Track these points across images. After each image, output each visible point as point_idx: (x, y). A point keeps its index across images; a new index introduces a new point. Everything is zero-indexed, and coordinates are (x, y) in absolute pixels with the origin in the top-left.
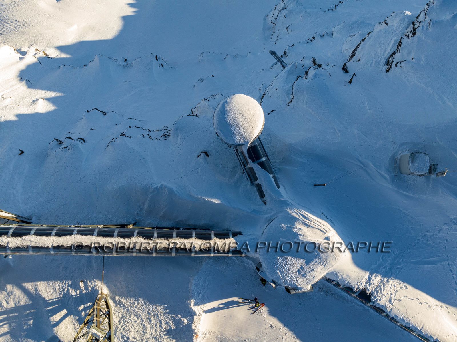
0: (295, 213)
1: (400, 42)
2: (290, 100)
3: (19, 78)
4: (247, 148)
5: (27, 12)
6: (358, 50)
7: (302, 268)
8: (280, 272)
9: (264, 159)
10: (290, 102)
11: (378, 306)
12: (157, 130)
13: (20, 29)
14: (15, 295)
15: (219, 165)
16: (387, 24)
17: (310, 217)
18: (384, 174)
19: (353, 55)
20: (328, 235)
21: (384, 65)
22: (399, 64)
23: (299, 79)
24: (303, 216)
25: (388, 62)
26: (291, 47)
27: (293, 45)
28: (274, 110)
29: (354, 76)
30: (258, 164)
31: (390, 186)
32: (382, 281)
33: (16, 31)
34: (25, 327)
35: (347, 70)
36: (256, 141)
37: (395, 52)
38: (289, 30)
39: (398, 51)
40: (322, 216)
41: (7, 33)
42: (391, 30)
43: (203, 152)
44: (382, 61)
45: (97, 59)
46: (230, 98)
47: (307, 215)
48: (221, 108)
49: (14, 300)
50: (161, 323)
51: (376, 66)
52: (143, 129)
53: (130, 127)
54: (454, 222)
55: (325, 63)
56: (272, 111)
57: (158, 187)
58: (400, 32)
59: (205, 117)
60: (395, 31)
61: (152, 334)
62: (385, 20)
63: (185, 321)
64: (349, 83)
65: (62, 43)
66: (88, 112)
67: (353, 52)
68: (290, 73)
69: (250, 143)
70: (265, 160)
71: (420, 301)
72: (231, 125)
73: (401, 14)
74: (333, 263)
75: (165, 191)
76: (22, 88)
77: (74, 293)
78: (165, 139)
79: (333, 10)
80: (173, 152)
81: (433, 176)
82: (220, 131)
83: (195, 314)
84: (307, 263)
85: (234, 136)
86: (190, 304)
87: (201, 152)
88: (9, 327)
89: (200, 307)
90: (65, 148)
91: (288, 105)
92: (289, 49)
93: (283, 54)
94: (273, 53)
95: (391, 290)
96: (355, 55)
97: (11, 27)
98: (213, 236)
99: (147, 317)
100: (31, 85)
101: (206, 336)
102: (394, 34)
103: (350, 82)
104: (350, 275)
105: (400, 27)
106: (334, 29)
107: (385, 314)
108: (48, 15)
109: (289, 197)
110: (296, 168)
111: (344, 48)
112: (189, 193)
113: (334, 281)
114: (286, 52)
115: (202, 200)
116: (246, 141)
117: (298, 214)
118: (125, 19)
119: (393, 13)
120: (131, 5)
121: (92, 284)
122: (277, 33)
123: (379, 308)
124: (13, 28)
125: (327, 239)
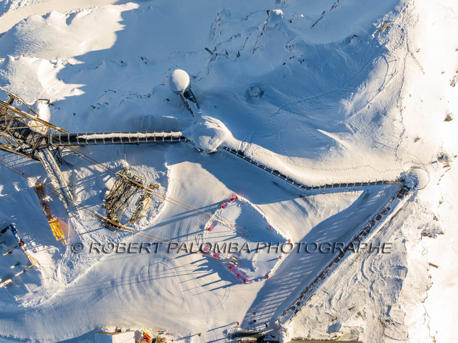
0: (205, 117)
3: (58, 79)
4: (183, 93)
5: (49, 35)
6: (245, 44)
7: (210, 140)
8: (201, 143)
9: (191, 97)
12: (145, 95)
13: (47, 47)
14: (85, 172)
15: (174, 104)
16: (258, 29)
17: (211, 119)
18: (244, 99)
20: (219, 125)
24: (208, 118)
26: (219, 44)
30: (189, 99)
32: (248, 145)
33: (45, 49)
34: (92, 185)
36: (187, 89)
39: (256, 43)
40: (218, 118)
41: (38, 51)
45: (104, 63)
46: (173, 71)
48: (170, 76)
49: (85, 174)
50: (153, 176)
51: (250, 51)
52: (137, 95)
53: (130, 95)
54: (274, 115)
55: (230, 52)
63: (164, 174)
66: (106, 92)
69: (184, 90)
71: (266, 154)
72: (175, 83)
74: (223, 137)
76: (61, 84)
77: (112, 167)
78: (149, 98)
80: (153, 102)
82: (171, 86)
83: (168, 170)
84: (212, 138)
85: (177, 88)
86: (165, 165)
87: (166, 100)
88: (84, 186)
89: (170, 166)
90: (98, 108)
92: (217, 46)
93: (214, 49)
94: (207, 49)
95: (252, 149)
98: (171, 131)
100: (66, 82)
104: (232, 143)
107: (251, 161)
109: (203, 112)
110: (207, 101)
112: (160, 116)
113: (226, 147)
114: (216, 48)
116: (182, 90)
121: (120, 162)
122: (216, 35)
123: (248, 158)
124: (42, 47)
125: (219, 126)
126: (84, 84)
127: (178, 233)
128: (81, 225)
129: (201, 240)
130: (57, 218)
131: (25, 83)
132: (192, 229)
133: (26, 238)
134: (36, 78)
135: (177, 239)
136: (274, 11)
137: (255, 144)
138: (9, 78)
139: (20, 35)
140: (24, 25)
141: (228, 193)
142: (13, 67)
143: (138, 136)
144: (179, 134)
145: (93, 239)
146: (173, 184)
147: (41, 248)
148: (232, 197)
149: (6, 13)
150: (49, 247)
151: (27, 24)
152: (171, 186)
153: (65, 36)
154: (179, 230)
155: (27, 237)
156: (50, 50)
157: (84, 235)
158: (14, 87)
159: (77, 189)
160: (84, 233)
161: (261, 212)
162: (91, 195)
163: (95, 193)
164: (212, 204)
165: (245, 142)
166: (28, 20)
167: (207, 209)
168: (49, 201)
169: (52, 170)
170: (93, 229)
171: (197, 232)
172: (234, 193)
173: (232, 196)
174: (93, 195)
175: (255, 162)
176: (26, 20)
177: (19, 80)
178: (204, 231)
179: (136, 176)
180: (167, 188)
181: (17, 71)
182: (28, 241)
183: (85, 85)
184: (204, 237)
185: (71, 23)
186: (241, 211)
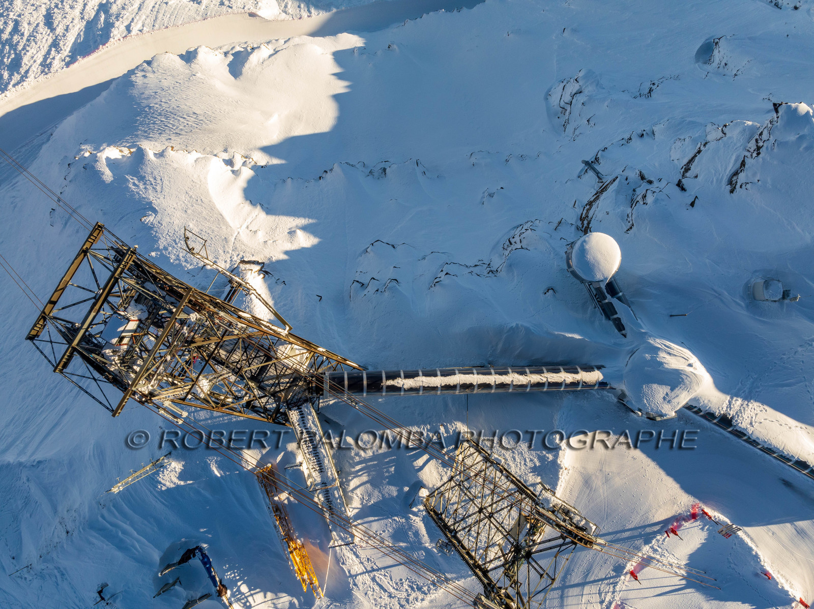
0: (658, 342)
1: (744, 161)
2: (627, 227)
3: (248, 202)
4: (606, 284)
5: (204, 98)
6: (694, 164)
7: (667, 394)
8: (646, 399)
9: (621, 294)
10: (629, 229)
11: (739, 430)
12: (476, 266)
13: (204, 125)
15: (569, 301)
16: (725, 134)
17: (672, 346)
18: (740, 302)
19: (687, 169)
20: (691, 362)
21: (726, 184)
22: (743, 186)
24: (665, 345)
25: (732, 182)
26: (603, 151)
27: (604, 149)
29: (697, 199)
30: (616, 298)
31: (744, 312)
32: (742, 405)
33: (200, 129)
34: (387, 474)
35: (684, 187)
37: (738, 172)
38: (590, 122)
39: (741, 171)
40: (682, 344)
41: (187, 132)
42: (731, 142)
43: (551, 289)
44: (724, 179)
45: (336, 167)
46: (588, 236)
47: (669, 345)
50: (525, 461)
51: (718, 186)
52: (460, 265)
53: (447, 263)
54: (808, 344)
55: (655, 178)
58: (741, 146)
59: (536, 249)
60: (735, 145)
61: (516, 472)
62: (722, 129)
63: (551, 457)
64: (691, 207)
65: (266, 143)
66: (373, 245)
67: (688, 164)
69: (609, 279)
71: (780, 423)
72: (590, 263)
73: (741, 125)
74: (696, 388)
75: (521, 330)
76: (258, 214)
78: (496, 276)
79: (647, 96)
80: (513, 290)
81: (787, 301)
84: (672, 390)
85: (594, 273)
87: (548, 289)
88: (368, 476)
90: (377, 291)
91: (627, 232)
92: (601, 154)
93: (593, 160)
95: (752, 413)
96: (689, 170)
97: (189, 123)
98: (579, 370)
99: (511, 456)
100: (269, 211)
101: (570, 472)
102: (734, 148)
103: (692, 204)
104: (711, 400)
105: (741, 140)
106: (655, 129)
107: (745, 438)
108: (234, 102)
109: (648, 329)
110: (650, 301)
112: (547, 330)
113: (696, 407)
114: (597, 156)
115: (562, 337)
116: (605, 277)
117: (660, 344)
118: (337, 98)
119: (731, 122)
120: (339, 76)
121: (452, 427)
122: (573, 125)
123: (740, 432)
124: (194, 125)
125: (690, 365)
126: (309, 217)
127: (564, 579)
128: (354, 557)
129: (610, 594)
130: (302, 539)
131: (189, 211)
132: (596, 572)
133: (229, 575)
134: (210, 201)
135: (559, 592)
136: (793, 105)
137: (758, 401)
138: (151, 196)
139: (143, 96)
140: (147, 75)
141: (684, 501)
142: (155, 173)
143: (513, 381)
144: (595, 376)
145: (378, 584)
146: (567, 478)
147: (259, 597)
148: (692, 511)
149: (104, 47)
150: (276, 595)
151: (154, 72)
152: (562, 485)
153: (237, 102)
154: (568, 572)
155: (231, 574)
156: (211, 131)
157: (359, 577)
158: (168, 220)
159: (353, 481)
160: (361, 574)
161: (750, 544)
162: (383, 495)
163: (393, 491)
164: (646, 523)
165: (737, 396)
166: (155, 64)
167: (636, 533)
168: (286, 502)
169: (310, 445)
170: (380, 566)
171: (606, 579)
172: (698, 501)
173: (693, 508)
174: (389, 495)
175: (754, 441)
176: (149, 63)
177: (175, 205)
178: (620, 576)
179: (575, 514)
180: (555, 489)
181: (166, 182)
182: (234, 582)
183: (311, 221)
184: (618, 588)
185: (241, 74)
186: (705, 539)
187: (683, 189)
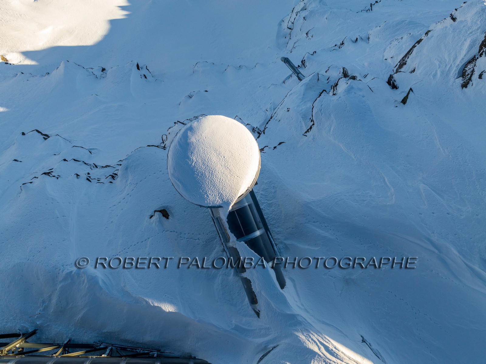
1: (485, 41)
2: (307, 128)
4: (228, 213)
6: (411, 57)
9: (258, 233)
10: (308, 130)
12: (107, 166)
15: (185, 234)
16: (454, 19)
17: (340, 353)
19: (402, 63)
21: (456, 77)
23: (322, 95)
24: (327, 348)
25: (465, 73)
26: (312, 55)
27: (314, 53)
28: (283, 142)
29: (411, 92)
30: (246, 243)
35: (395, 84)
36: (245, 200)
37: (476, 57)
38: (309, 35)
39: (480, 55)
42: (464, 27)
43: (158, 211)
44: (453, 71)
45: (62, 66)
46: (198, 121)
47: (335, 348)
48: (181, 139)
51: (444, 79)
52: (85, 163)
53: (65, 160)
55: (360, 74)
56: (280, 144)
57: (73, 273)
58: (478, 29)
62: (451, 15)
64: (402, 104)
65: (29, 48)
66: (23, 134)
67: (403, 59)
68: (309, 87)
69: (232, 204)
70: (261, 235)
72: (197, 170)
73: (478, 4)
75: (84, 281)
78: (111, 182)
79: (368, 11)
80: (115, 205)
82: (179, 180)
85: (203, 191)
87: (155, 211)
91: (305, 134)
92: (308, 58)
93: (300, 64)
94: (286, 61)
96: (405, 64)
102: (468, 32)
103: (404, 101)
105: (479, 22)
106: (370, 32)
108: (18, 15)
109: (301, 306)
110: (316, 249)
111: (387, 55)
112: (124, 286)
114: (304, 60)
116: (225, 200)
117: (317, 344)
118: (113, 22)
119: (464, 3)
122: (294, 39)
187: (394, 87)
